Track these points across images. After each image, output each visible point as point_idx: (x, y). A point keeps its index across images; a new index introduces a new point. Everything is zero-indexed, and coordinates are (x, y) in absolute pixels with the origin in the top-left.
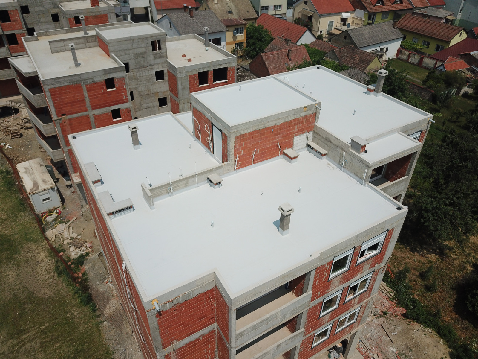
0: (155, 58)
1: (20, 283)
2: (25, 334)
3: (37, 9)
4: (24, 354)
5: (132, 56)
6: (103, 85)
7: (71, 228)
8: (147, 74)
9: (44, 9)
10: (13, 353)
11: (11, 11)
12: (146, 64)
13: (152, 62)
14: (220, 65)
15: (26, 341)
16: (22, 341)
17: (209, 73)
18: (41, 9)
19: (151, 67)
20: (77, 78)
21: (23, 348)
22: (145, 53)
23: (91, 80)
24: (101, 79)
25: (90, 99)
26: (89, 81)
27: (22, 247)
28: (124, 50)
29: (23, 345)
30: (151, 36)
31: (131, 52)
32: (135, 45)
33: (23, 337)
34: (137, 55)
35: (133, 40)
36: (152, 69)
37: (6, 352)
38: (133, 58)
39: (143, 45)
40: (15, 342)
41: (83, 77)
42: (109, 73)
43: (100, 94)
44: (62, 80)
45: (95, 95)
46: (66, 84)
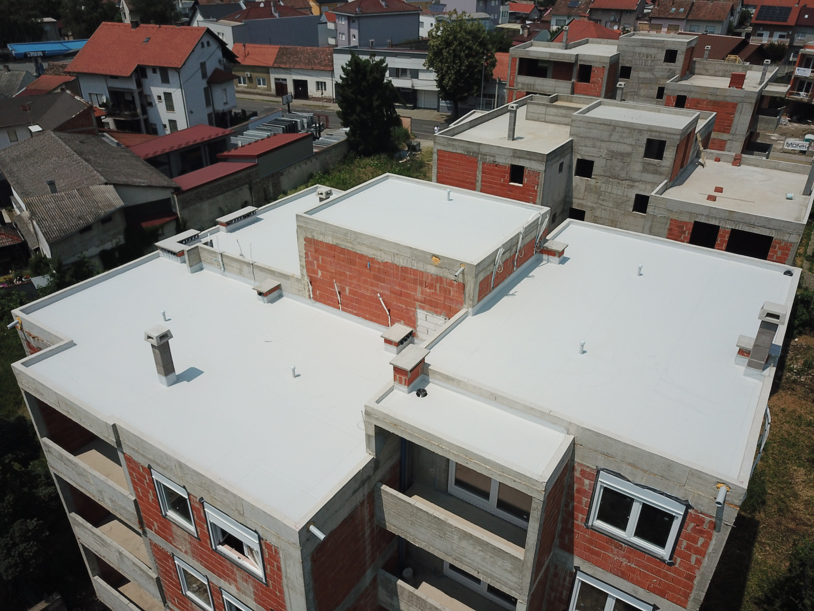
0: (645, 170)
3: (642, 75)
5: (604, 153)
6: (506, 172)
8: (619, 192)
9: (652, 77)
11: (596, 68)
12: (623, 175)
13: (636, 176)
14: (753, 226)
17: (721, 233)
18: (648, 75)
19: (631, 183)
20: (475, 149)
22: (629, 155)
23: (492, 159)
24: (506, 161)
25: (482, 185)
26: (489, 159)
28: (593, 139)
30: (650, 129)
31: (603, 144)
32: (615, 137)
34: (613, 155)
35: (615, 127)
36: (632, 187)
38: (604, 156)
39: (629, 141)
41: (484, 150)
42: (519, 158)
43: (497, 184)
44: (456, 143)
45: (490, 183)
46: (459, 151)
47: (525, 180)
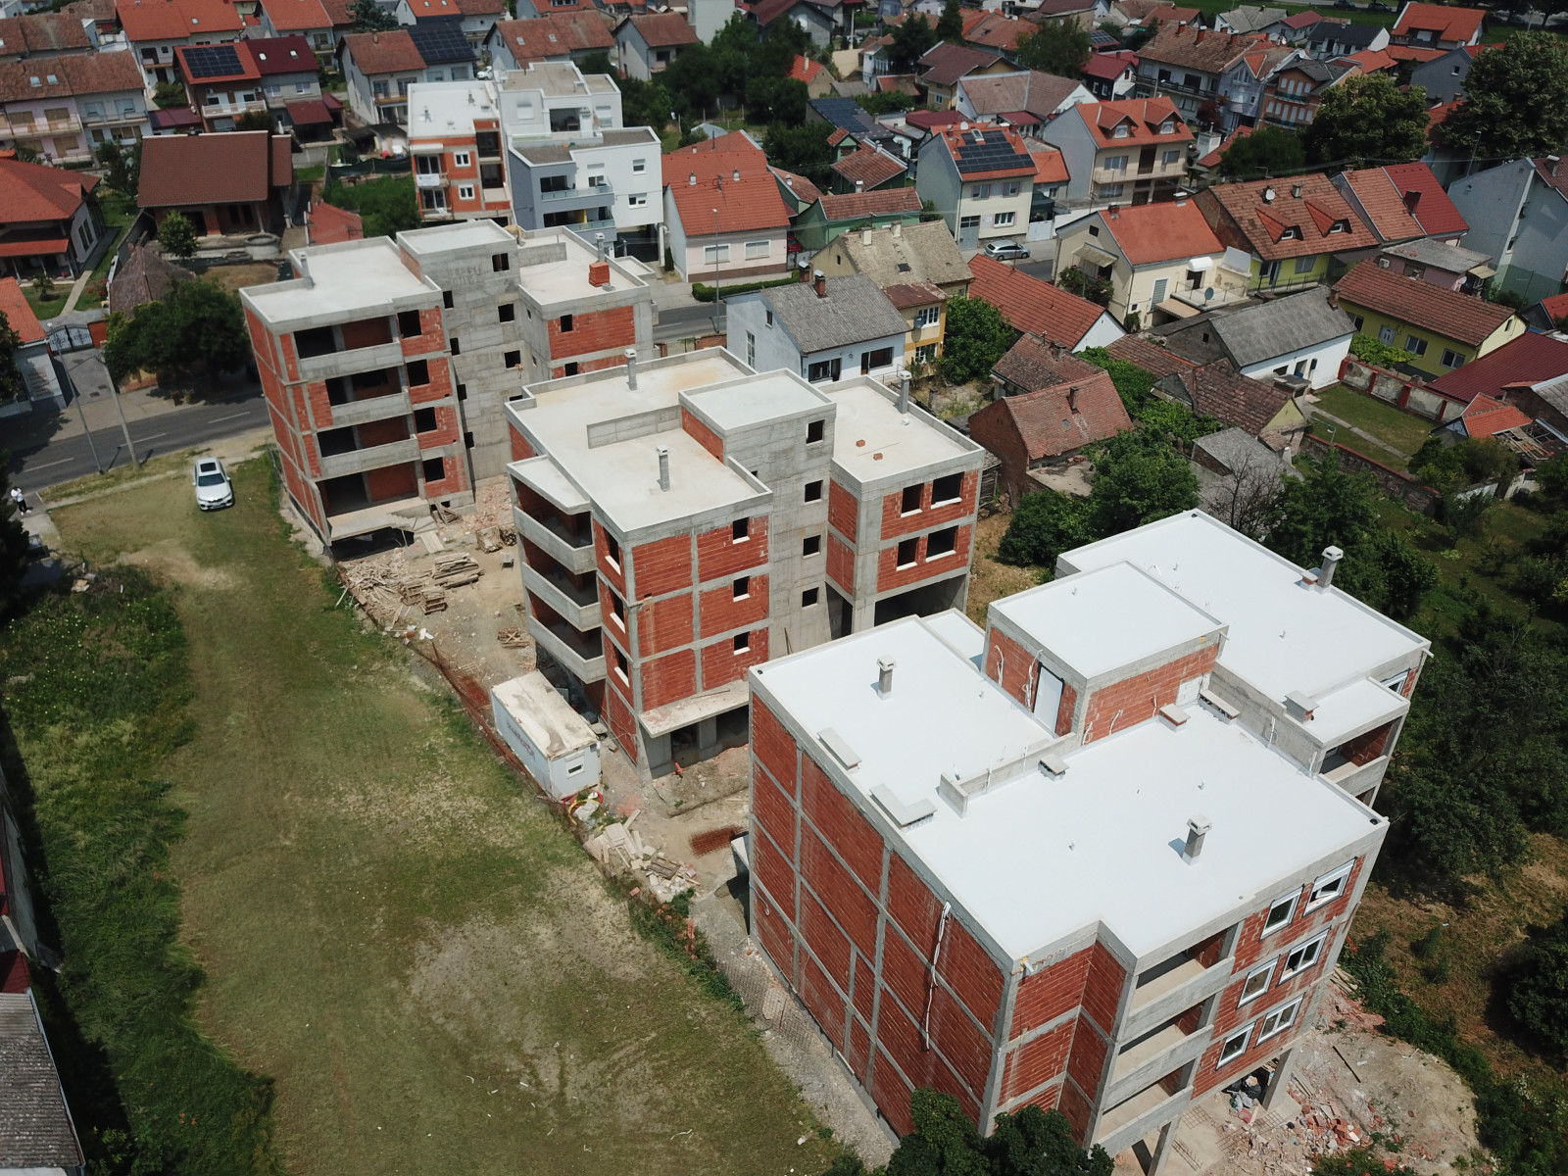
0: (810, 457)
1: (570, 952)
2: (616, 1051)
3: (470, 297)
4: (628, 1088)
5: (766, 457)
6: (728, 533)
7: (636, 833)
8: (789, 491)
9: (485, 296)
10: (606, 1086)
11: (426, 312)
12: (790, 471)
13: (802, 467)
14: (949, 469)
15: (624, 1064)
16: (615, 1064)
17: (926, 488)
18: (479, 295)
19: (798, 476)
20: (685, 524)
21: (623, 1076)
22: (792, 448)
23: (709, 526)
24: (726, 522)
25: (701, 561)
26: (705, 529)
27: (545, 875)
28: (752, 448)
29: (621, 1070)
30: (808, 415)
31: (765, 449)
32: (775, 436)
33: (616, 1056)
34: (776, 455)
35: (773, 426)
36: (800, 479)
37: (592, 1084)
38: (766, 460)
39: (789, 435)
40: (603, 1066)
41: (696, 522)
42: (742, 510)
43: (719, 551)
44: (659, 528)
45: (710, 553)
46: (665, 537)
47: (753, 531)
